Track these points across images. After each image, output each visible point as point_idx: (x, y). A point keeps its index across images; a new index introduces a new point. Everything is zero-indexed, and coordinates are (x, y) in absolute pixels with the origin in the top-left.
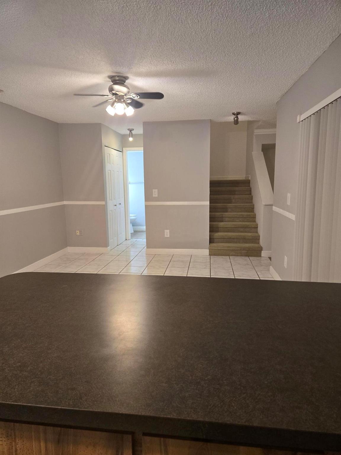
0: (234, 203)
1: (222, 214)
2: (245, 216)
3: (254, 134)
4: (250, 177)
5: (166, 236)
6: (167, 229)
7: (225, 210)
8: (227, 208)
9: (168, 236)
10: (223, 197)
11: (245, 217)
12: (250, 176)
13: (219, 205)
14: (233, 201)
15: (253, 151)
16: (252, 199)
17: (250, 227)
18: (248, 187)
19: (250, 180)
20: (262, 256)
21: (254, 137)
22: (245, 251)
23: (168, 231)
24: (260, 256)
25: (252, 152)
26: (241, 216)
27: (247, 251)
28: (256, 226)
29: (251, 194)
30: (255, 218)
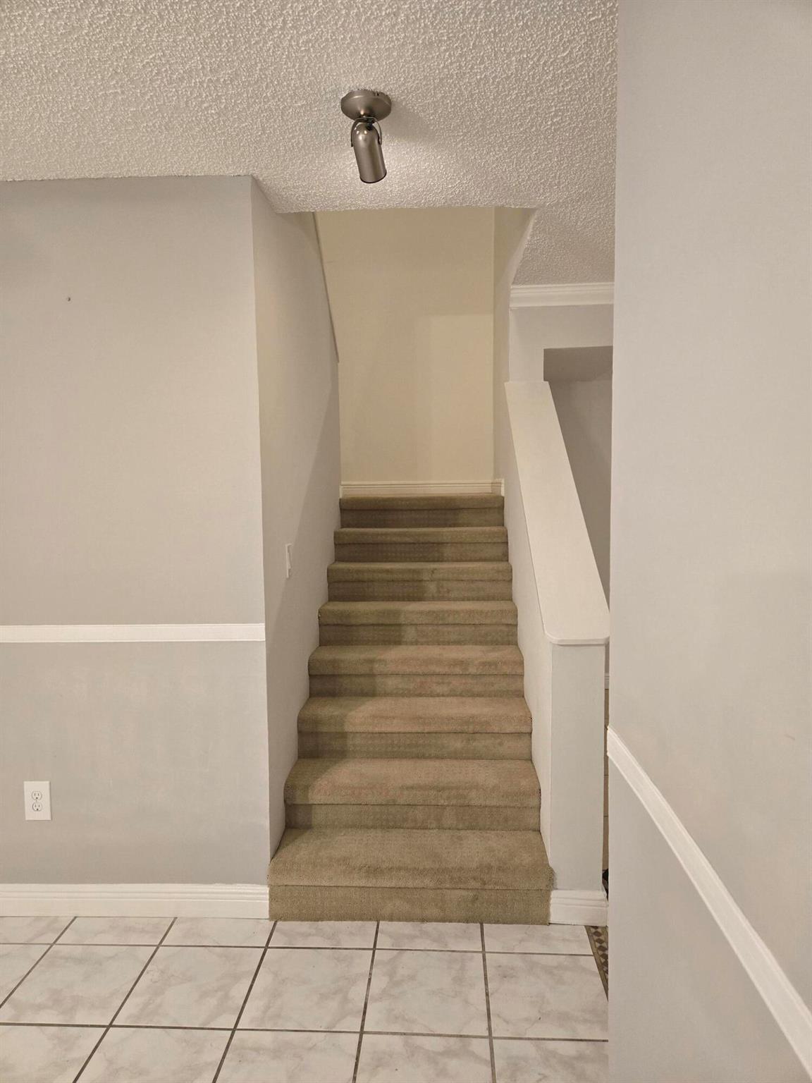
0: (433, 599)
1: (372, 661)
2: (472, 670)
3: (512, 305)
4: (503, 485)
5: (30, 815)
6: (36, 777)
7: (390, 633)
8: (400, 625)
9: (45, 815)
10: (388, 571)
11: (474, 676)
12: (503, 481)
13: (364, 609)
14: (432, 587)
15: (508, 381)
16: (511, 581)
17: (496, 730)
18: (495, 529)
19: (503, 498)
20: (552, 920)
21: (511, 317)
22: (464, 893)
23: (43, 787)
24: (545, 921)
25: (505, 384)
26: (458, 670)
27: (471, 894)
28: (525, 729)
29: (505, 557)
30: (522, 676)
